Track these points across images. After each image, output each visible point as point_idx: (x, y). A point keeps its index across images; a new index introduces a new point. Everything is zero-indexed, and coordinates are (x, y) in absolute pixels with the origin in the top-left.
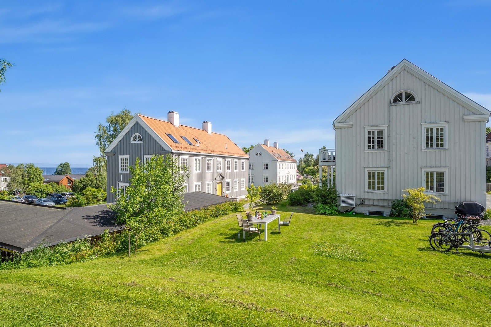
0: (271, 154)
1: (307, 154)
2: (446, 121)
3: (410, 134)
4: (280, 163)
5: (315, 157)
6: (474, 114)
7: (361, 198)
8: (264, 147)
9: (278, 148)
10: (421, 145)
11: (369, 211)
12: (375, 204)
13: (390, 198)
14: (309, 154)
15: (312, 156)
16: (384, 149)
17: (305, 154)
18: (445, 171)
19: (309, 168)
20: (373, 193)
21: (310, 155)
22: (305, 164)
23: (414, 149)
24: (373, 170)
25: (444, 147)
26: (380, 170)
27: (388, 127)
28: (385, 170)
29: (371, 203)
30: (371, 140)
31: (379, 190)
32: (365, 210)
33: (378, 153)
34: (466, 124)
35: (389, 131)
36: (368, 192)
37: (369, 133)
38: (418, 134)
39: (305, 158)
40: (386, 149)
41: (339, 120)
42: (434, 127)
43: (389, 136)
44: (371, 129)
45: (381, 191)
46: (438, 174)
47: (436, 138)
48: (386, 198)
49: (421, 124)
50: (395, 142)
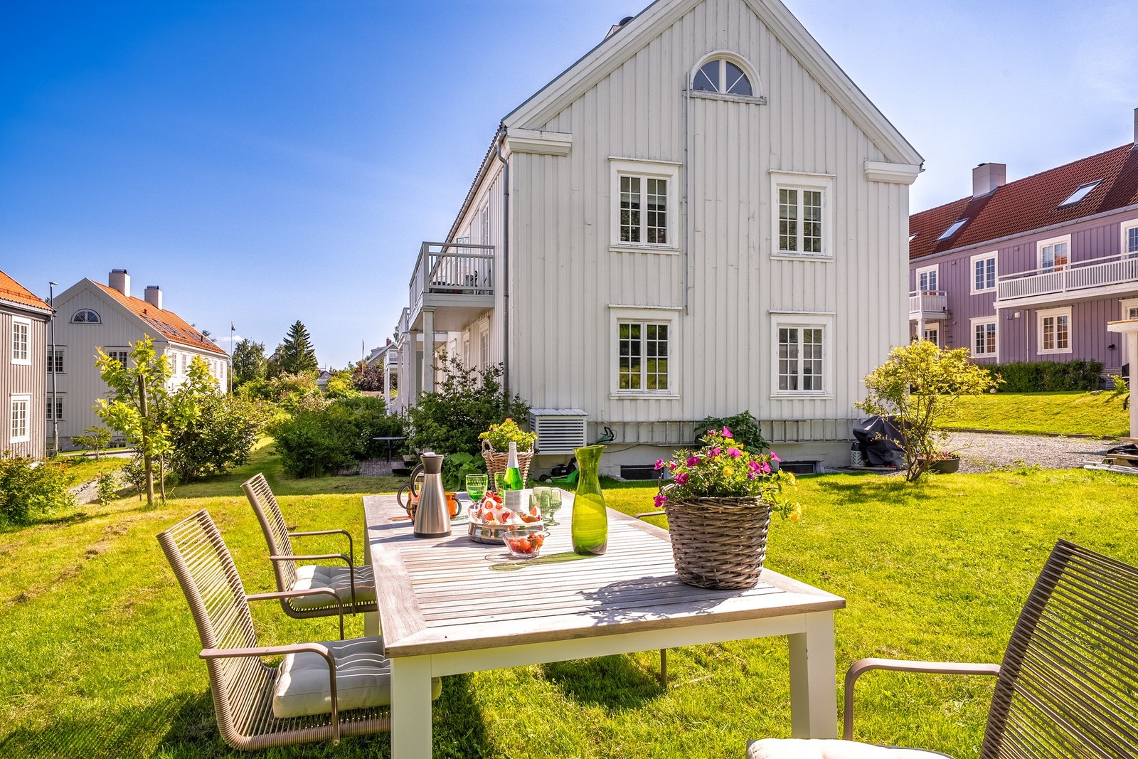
0: (141, 318)
1: (243, 345)
2: (826, 173)
3: (740, 202)
4: (174, 351)
5: (268, 353)
6: (887, 160)
7: (599, 420)
8: (113, 294)
9: (160, 307)
10: (768, 241)
11: (622, 467)
12: (642, 440)
13: (687, 417)
14: (250, 345)
15: (258, 350)
16: (668, 244)
17: (239, 345)
18: (825, 326)
19: (250, 384)
20: (635, 400)
21: (252, 348)
22: (238, 372)
23: (752, 250)
24: (635, 320)
25: (822, 253)
26: (658, 318)
27: (681, 168)
28: (670, 320)
29: (630, 438)
30: (630, 209)
31: (654, 391)
32: (612, 464)
33: (650, 258)
34: (871, 184)
35: (685, 184)
36: (621, 399)
37: (625, 182)
38: (760, 203)
39: (238, 355)
40: (675, 244)
41: (525, 119)
42: (798, 186)
43: (684, 200)
44: (632, 169)
45: (659, 393)
46: (807, 334)
47: (803, 221)
48: (676, 417)
49: (770, 174)
50: (700, 226)
